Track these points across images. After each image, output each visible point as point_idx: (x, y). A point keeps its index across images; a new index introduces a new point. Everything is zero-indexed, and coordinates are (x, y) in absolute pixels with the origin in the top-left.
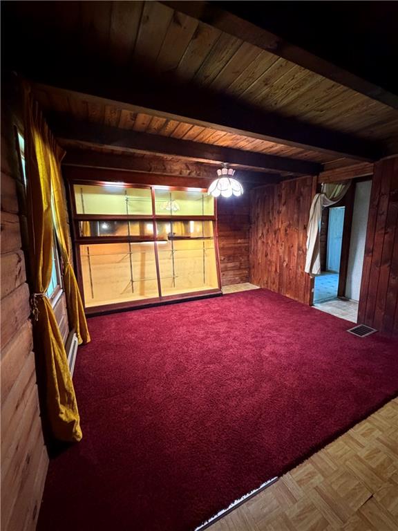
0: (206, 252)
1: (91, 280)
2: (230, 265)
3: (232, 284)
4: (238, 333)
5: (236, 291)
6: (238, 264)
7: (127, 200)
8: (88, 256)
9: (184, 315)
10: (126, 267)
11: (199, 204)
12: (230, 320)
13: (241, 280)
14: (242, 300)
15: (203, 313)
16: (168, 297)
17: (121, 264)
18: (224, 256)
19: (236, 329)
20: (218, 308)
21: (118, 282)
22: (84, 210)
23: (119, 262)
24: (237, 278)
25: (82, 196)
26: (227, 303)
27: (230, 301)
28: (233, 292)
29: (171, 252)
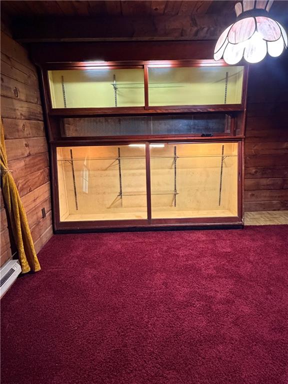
0: (226, 160)
1: (75, 188)
2: (264, 181)
3: (264, 209)
4: (247, 310)
5: (268, 223)
6: (279, 181)
7: (115, 89)
8: (72, 161)
9: (173, 251)
10: (114, 176)
11: (221, 87)
12: (241, 277)
13: (283, 207)
14: (273, 240)
15: (201, 255)
16: (160, 221)
17: (107, 172)
18: (256, 167)
19: (246, 299)
20: (229, 250)
21: (104, 193)
22: (65, 104)
23: (106, 170)
24: (275, 202)
25: (63, 86)
26: (246, 242)
27: (253, 240)
28: (262, 224)
29: (173, 159)
